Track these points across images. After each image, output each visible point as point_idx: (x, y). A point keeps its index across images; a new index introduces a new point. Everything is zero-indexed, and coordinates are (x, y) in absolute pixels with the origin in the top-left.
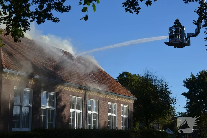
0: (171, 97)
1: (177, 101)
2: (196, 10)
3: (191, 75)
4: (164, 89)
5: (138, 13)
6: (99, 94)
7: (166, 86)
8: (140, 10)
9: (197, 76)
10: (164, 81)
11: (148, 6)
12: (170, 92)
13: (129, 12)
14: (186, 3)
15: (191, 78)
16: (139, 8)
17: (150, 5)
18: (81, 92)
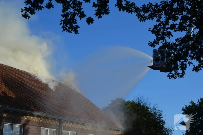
0: (166, 128)
1: (173, 132)
2: (150, 29)
3: (191, 102)
4: (158, 118)
5: (76, 32)
6: (77, 125)
7: (160, 115)
8: (78, 28)
9: (198, 103)
10: (158, 109)
11: (89, 24)
12: (164, 122)
13: (67, 31)
14: (141, 21)
15: (191, 105)
16: (77, 27)
17: (92, 23)
18: (55, 123)
